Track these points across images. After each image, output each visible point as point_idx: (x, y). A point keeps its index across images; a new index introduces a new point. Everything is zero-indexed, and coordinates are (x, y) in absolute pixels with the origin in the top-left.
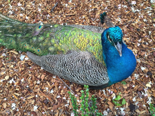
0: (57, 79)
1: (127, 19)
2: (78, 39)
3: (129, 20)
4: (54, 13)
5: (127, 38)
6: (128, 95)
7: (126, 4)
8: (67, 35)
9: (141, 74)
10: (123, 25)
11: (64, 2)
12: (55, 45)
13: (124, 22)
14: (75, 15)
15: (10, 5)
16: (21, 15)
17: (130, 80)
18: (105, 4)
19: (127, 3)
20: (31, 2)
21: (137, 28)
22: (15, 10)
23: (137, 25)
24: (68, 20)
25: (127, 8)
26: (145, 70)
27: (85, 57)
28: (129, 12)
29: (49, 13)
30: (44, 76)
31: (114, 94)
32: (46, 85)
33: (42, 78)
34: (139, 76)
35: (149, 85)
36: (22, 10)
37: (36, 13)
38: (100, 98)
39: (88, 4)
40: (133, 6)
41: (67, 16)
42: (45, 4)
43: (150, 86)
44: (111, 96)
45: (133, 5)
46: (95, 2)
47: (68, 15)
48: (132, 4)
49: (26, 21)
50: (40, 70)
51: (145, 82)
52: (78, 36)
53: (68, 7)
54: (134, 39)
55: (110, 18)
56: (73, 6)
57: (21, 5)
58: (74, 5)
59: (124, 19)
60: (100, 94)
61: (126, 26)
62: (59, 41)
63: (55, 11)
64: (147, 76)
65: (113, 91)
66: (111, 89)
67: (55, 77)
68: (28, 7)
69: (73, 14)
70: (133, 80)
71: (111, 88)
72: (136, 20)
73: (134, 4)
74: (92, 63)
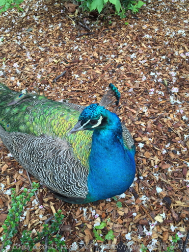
0: (24, 175)
1: (157, 111)
2: (57, 120)
3: (159, 112)
4: (57, 84)
5: (149, 137)
6: (122, 226)
7: (164, 90)
8: (46, 112)
9: (153, 198)
10: (149, 119)
11: (76, 72)
12: (28, 123)
13: (151, 113)
14: (84, 91)
15: (4, 63)
16: (13, 79)
17: (132, 203)
18: (132, 85)
19: (165, 88)
20: (33, 65)
21: (169, 126)
22: (7, 71)
23: (169, 122)
24: (72, 96)
25: (163, 95)
26: (162, 193)
27: (60, 147)
28: (164, 102)
29: (50, 83)
30: (7, 166)
31: (99, 219)
32: (4, 181)
33: (2, 169)
34: (149, 200)
35: (159, 219)
36: (16, 73)
37: (32, 79)
38: (76, 220)
39: (109, 80)
40: (173, 95)
41: (72, 91)
42: (50, 70)
43: (161, 221)
44: (94, 222)
45: (174, 93)
46: (117, 79)
47: (75, 89)
48: (173, 91)
49: (15, 87)
50: (5, 157)
51: (154, 213)
52: (59, 117)
53: (79, 79)
54: (159, 142)
55: (133, 105)
56: (85, 79)
57: (18, 66)
58: (89, 78)
59: (153, 110)
60: (78, 213)
61: (152, 121)
62: (34, 119)
63: (59, 81)
64: (161, 204)
65: (100, 213)
66: (97, 210)
67: (22, 172)
68: (26, 70)
69: (82, 90)
70: (136, 204)
71: (99, 209)
72: (171, 115)
73: (176, 92)
74: (66, 157)
